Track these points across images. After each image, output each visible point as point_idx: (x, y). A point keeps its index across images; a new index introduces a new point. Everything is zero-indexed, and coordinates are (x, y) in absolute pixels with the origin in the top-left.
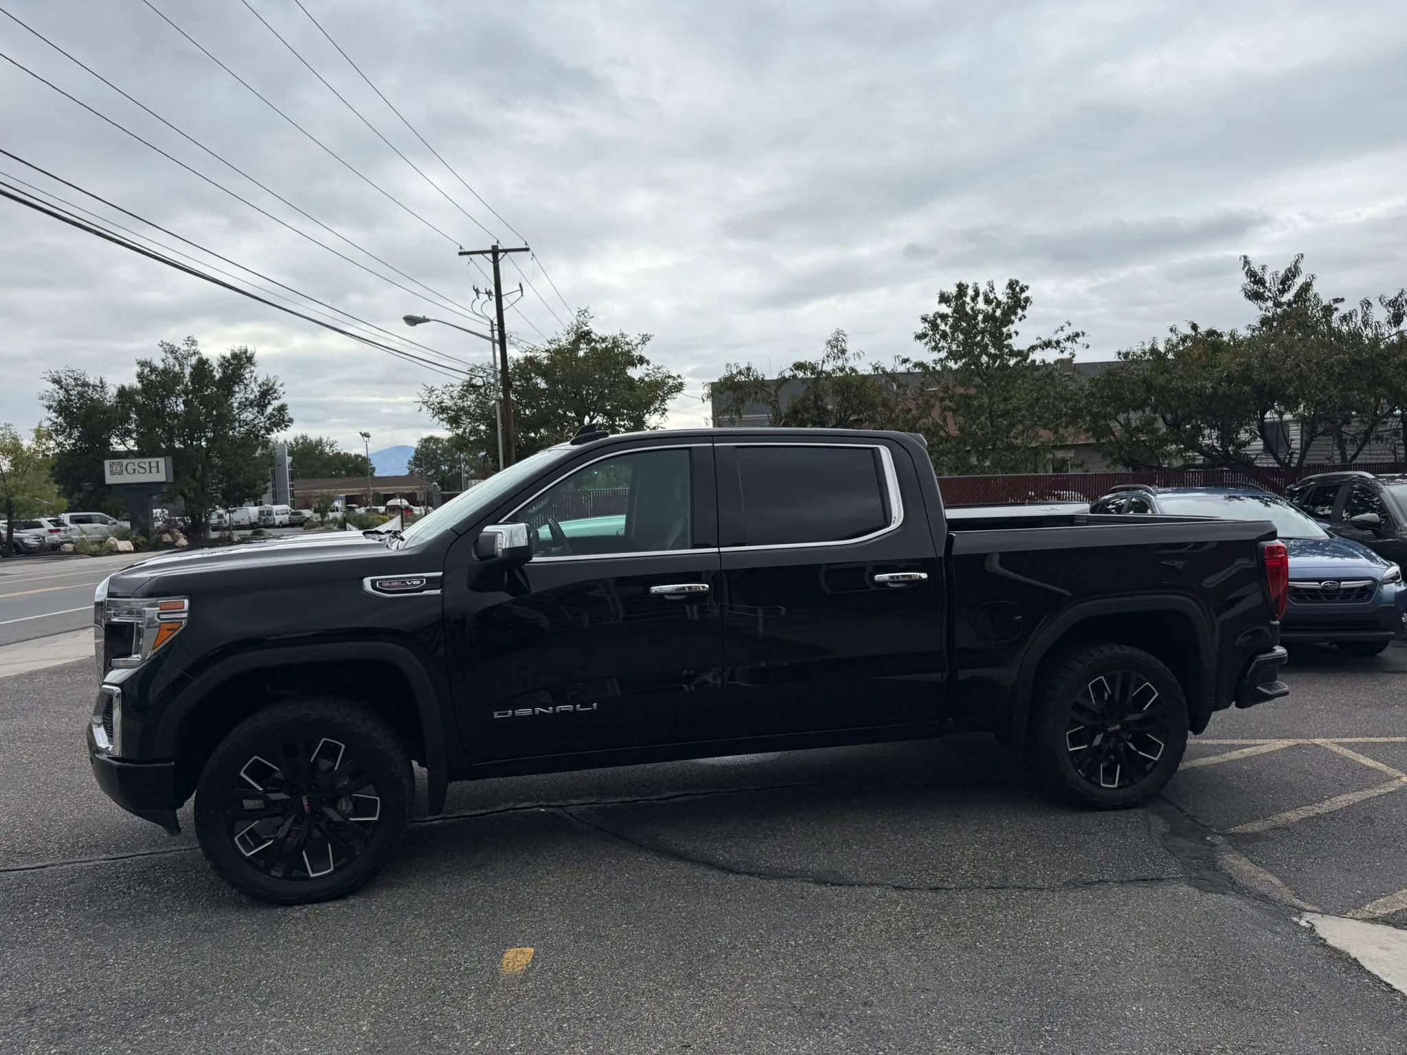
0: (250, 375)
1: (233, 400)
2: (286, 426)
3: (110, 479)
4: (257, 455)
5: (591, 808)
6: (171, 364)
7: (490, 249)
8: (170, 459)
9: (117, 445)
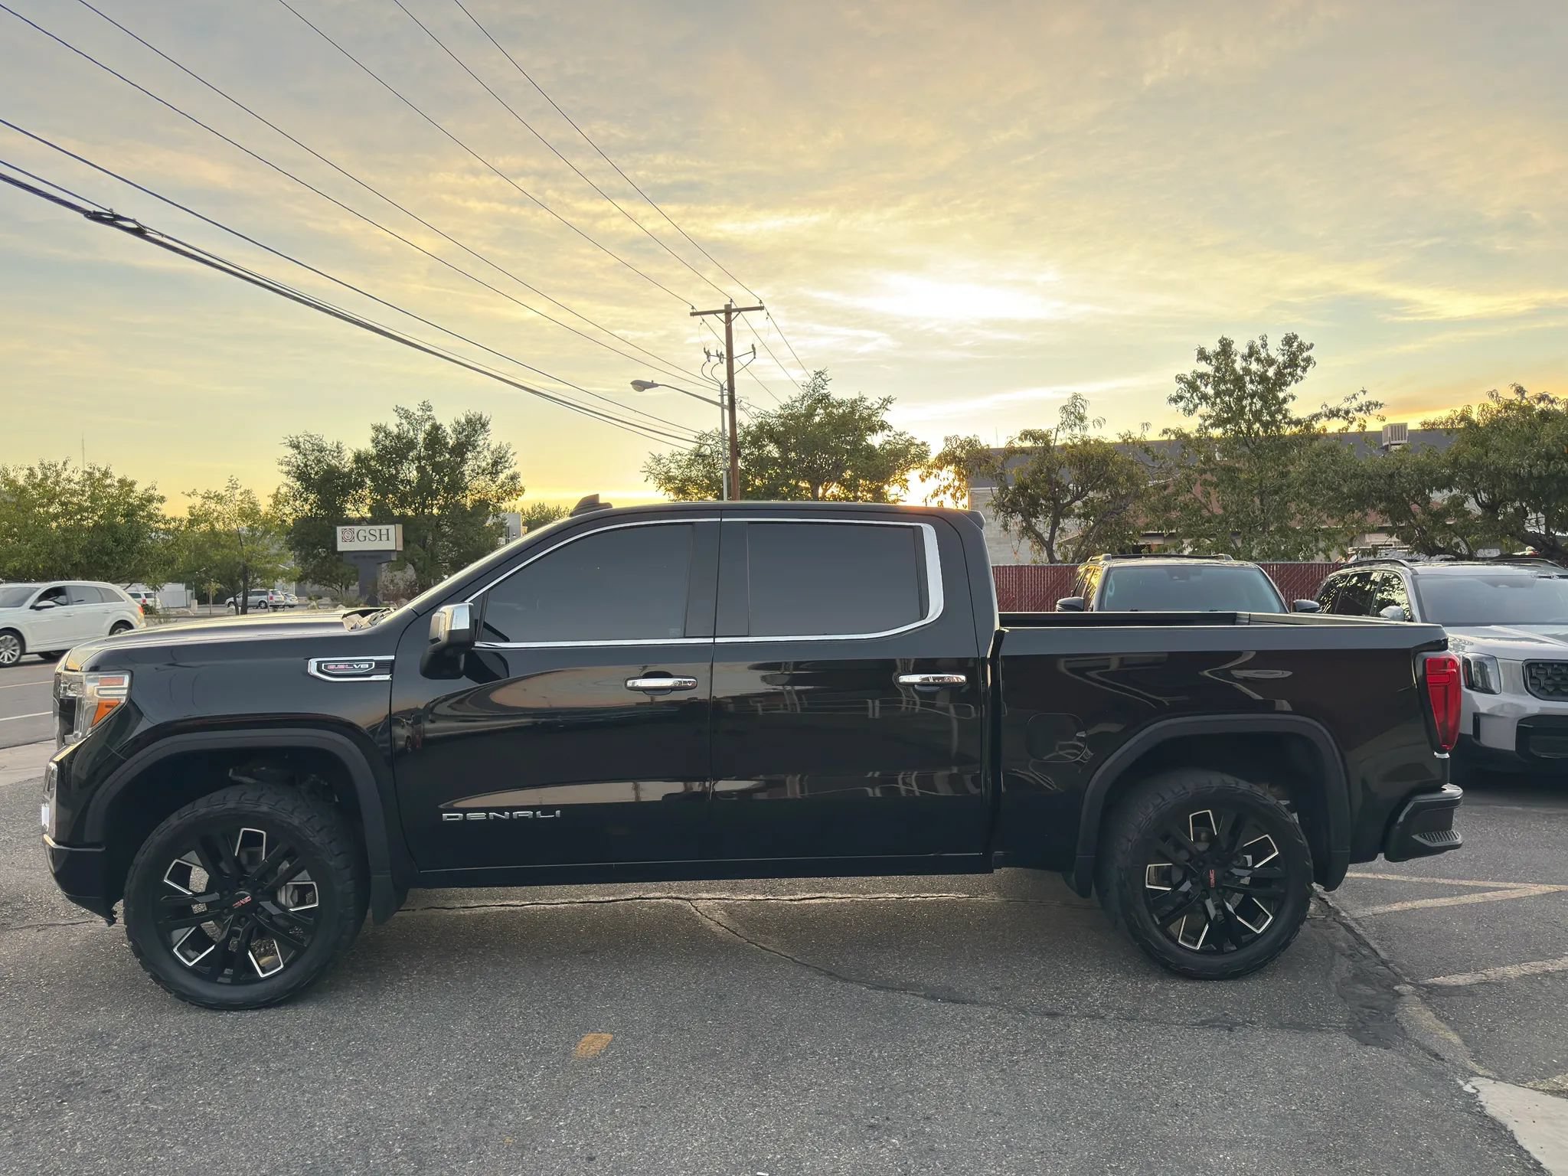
0: (483, 442)
1: (465, 467)
2: (518, 495)
3: (341, 546)
4: (487, 525)
5: (718, 903)
6: (405, 429)
7: (723, 308)
8: (400, 527)
9: (351, 512)
